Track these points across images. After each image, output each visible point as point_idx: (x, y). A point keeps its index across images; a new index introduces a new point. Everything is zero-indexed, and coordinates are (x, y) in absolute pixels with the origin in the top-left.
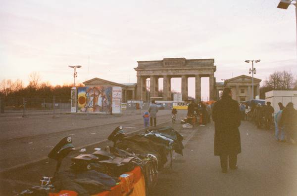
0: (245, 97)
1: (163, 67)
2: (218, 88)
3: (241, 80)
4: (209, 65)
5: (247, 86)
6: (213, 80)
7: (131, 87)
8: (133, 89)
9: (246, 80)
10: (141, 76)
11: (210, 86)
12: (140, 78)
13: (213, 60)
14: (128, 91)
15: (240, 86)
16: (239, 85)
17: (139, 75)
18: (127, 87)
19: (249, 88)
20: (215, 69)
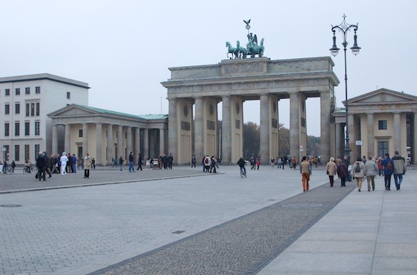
0: (389, 138)
3: (377, 99)
5: (392, 114)
7: (157, 121)
8: (161, 127)
9: (389, 99)
10: (177, 99)
12: (173, 102)
14: (151, 131)
15: (375, 115)
16: (373, 112)
17: (173, 96)
18: (148, 122)
19: (397, 117)
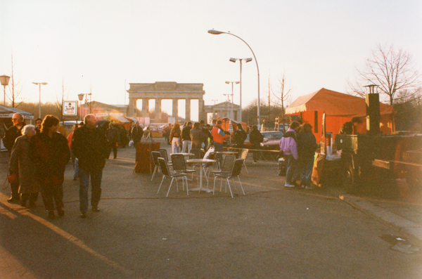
1: (155, 89)
2: (206, 111)
4: (198, 89)
6: (201, 103)
7: (123, 108)
8: (125, 110)
10: (134, 98)
11: (199, 108)
13: (202, 85)
17: (131, 97)
20: (204, 93)
